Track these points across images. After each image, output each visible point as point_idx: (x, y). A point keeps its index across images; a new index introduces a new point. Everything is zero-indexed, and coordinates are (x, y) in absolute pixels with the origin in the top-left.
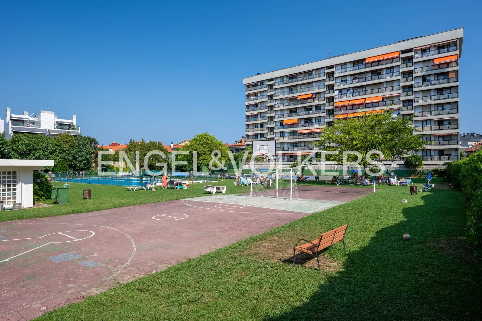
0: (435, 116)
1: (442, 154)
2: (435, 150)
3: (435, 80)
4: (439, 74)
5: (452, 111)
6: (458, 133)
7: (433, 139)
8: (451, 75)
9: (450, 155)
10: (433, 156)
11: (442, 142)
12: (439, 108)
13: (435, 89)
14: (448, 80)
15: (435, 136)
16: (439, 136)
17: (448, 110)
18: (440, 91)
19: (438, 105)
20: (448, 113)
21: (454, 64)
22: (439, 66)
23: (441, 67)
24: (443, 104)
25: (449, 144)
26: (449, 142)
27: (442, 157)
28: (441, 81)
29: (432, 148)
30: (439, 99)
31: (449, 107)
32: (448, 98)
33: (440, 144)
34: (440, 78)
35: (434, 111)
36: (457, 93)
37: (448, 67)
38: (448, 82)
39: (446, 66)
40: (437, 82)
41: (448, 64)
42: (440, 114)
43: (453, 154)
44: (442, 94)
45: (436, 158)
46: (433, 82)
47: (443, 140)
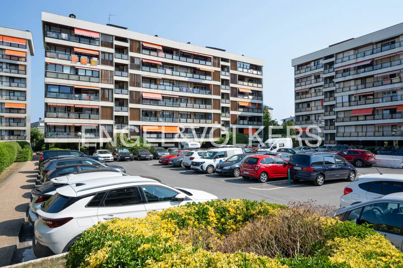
0: (6, 100)
1: (13, 135)
2: (6, 130)
3: (7, 68)
4: (11, 64)
5: (22, 98)
6: (25, 117)
7: (3, 120)
8: (20, 68)
9: (20, 135)
10: (3, 136)
11: (12, 124)
12: (10, 93)
13: (7, 77)
14: (18, 72)
15: (6, 118)
16: (10, 119)
17: (18, 97)
18: (12, 79)
19: (10, 91)
20: (18, 100)
21: (24, 60)
22: (11, 57)
23: (12, 58)
24: (14, 91)
25: (17, 126)
26: (17, 124)
27: (11, 137)
28: (12, 71)
29: (3, 129)
30: (10, 86)
31: (19, 94)
32: (18, 86)
33: (10, 126)
34: (12, 67)
35: (6, 95)
36: (25, 84)
37: (18, 60)
38: (18, 73)
39: (17, 59)
40: (8, 70)
41: (18, 58)
42: (10, 99)
43: (22, 134)
44: (14, 82)
45: (6, 137)
46: (4, 70)
47: (14, 122)
